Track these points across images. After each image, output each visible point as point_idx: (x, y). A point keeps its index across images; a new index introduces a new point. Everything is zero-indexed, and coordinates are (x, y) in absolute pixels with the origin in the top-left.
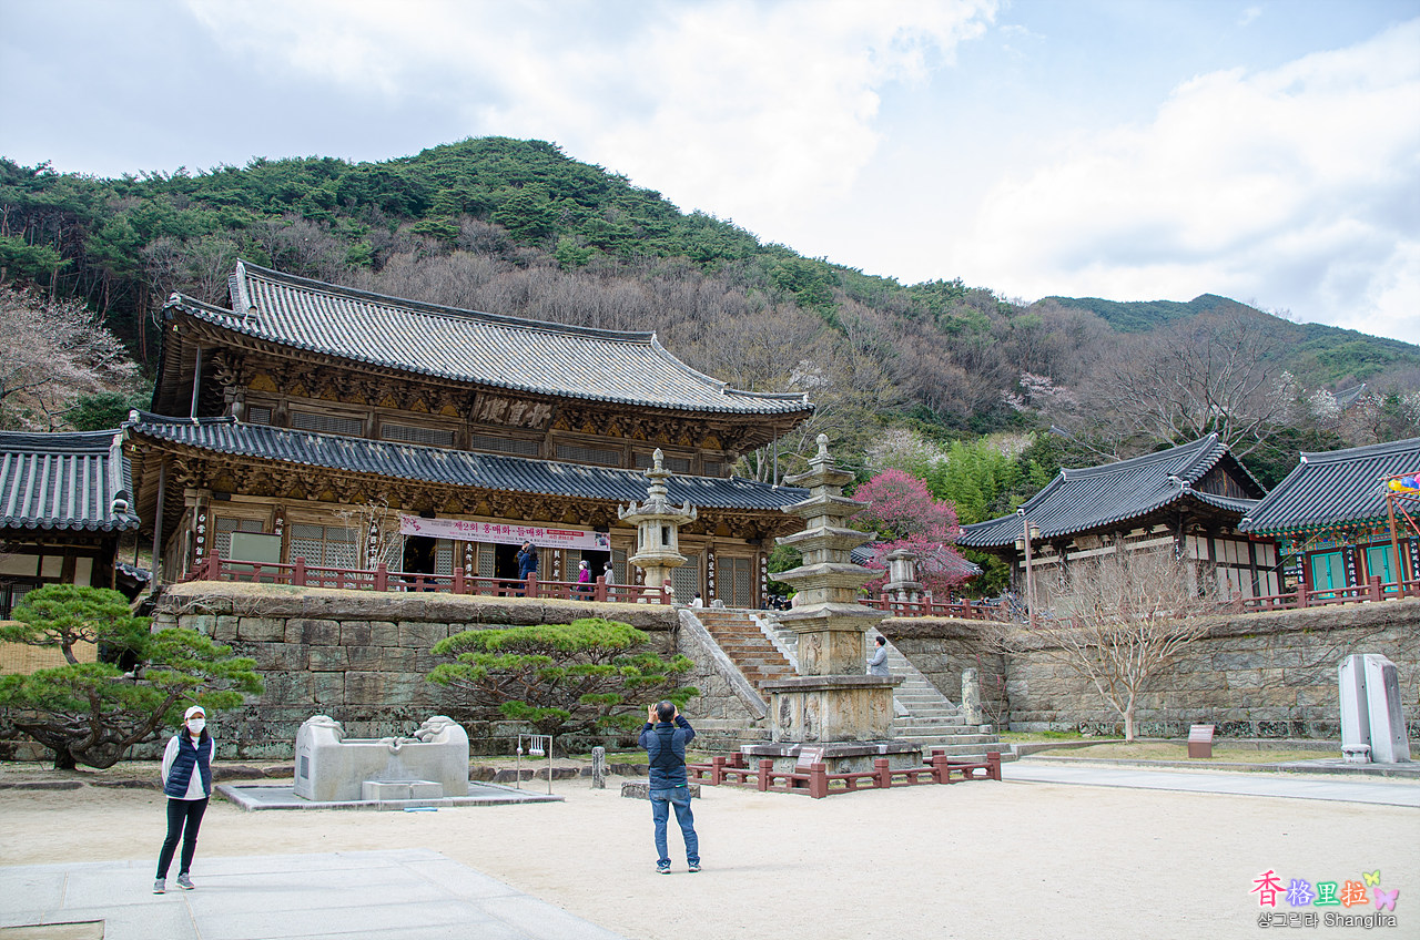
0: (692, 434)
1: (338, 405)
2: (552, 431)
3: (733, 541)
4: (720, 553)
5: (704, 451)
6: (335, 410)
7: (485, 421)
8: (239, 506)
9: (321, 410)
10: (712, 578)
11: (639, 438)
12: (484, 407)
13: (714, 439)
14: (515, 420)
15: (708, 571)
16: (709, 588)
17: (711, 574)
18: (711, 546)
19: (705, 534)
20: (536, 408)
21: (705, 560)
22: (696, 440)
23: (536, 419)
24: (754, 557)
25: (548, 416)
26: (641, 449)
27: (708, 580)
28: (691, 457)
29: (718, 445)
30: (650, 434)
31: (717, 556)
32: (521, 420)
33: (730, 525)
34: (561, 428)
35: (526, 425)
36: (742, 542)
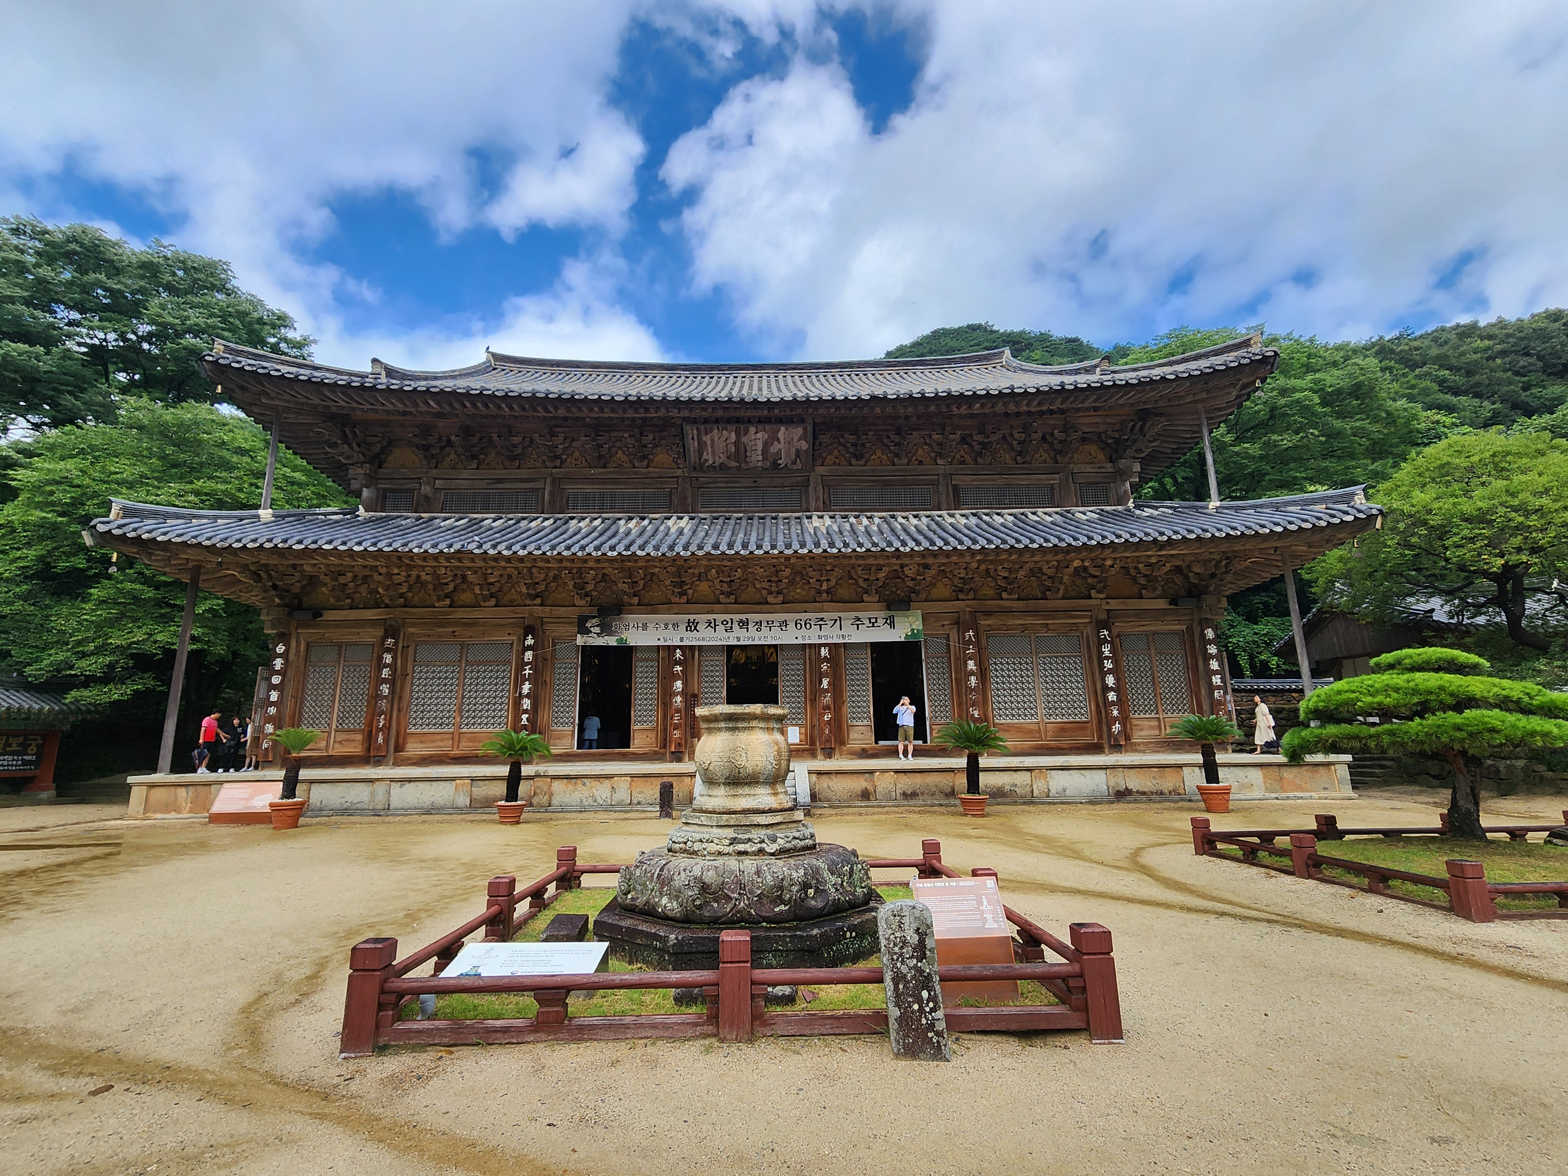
0: (1051, 445)
1: (500, 473)
2: (820, 470)
3: (1145, 604)
4: (1119, 626)
5: (1077, 469)
6: (499, 481)
7: (713, 467)
8: (338, 627)
9: (478, 484)
10: (1110, 671)
11: (963, 463)
12: (702, 446)
13: (1093, 448)
14: (756, 458)
15: (1101, 659)
16: (1106, 689)
17: (1108, 665)
18: (1103, 616)
19: (1091, 598)
20: (781, 435)
21: (1093, 640)
22: (1060, 452)
23: (788, 454)
24: (1190, 629)
25: (804, 446)
26: (967, 478)
27: (1103, 674)
28: (1055, 479)
29: (1101, 456)
30: (980, 454)
31: (1115, 631)
32: (765, 459)
33: (1134, 579)
34: (832, 463)
35: (775, 465)
36: (1162, 604)
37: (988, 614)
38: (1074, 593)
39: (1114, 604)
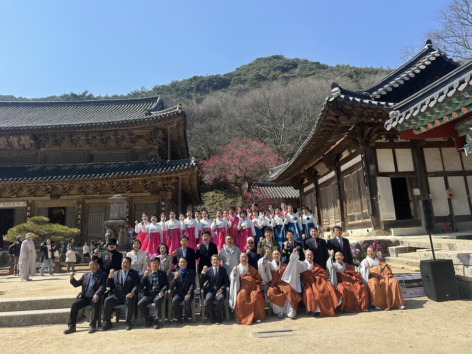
2: (42, 149)
3: (144, 194)
5: (135, 147)
11: (96, 146)
13: (143, 140)
14: (16, 146)
17: (127, 215)
18: (130, 199)
19: (125, 193)
20: (22, 138)
22: (132, 142)
23: (27, 144)
24: (159, 202)
26: (95, 151)
28: (128, 152)
29: (146, 143)
31: (133, 204)
32: (20, 146)
34: (49, 147)
35: (24, 148)
36: (149, 194)
37: (89, 199)
38: (120, 191)
39: (132, 195)
